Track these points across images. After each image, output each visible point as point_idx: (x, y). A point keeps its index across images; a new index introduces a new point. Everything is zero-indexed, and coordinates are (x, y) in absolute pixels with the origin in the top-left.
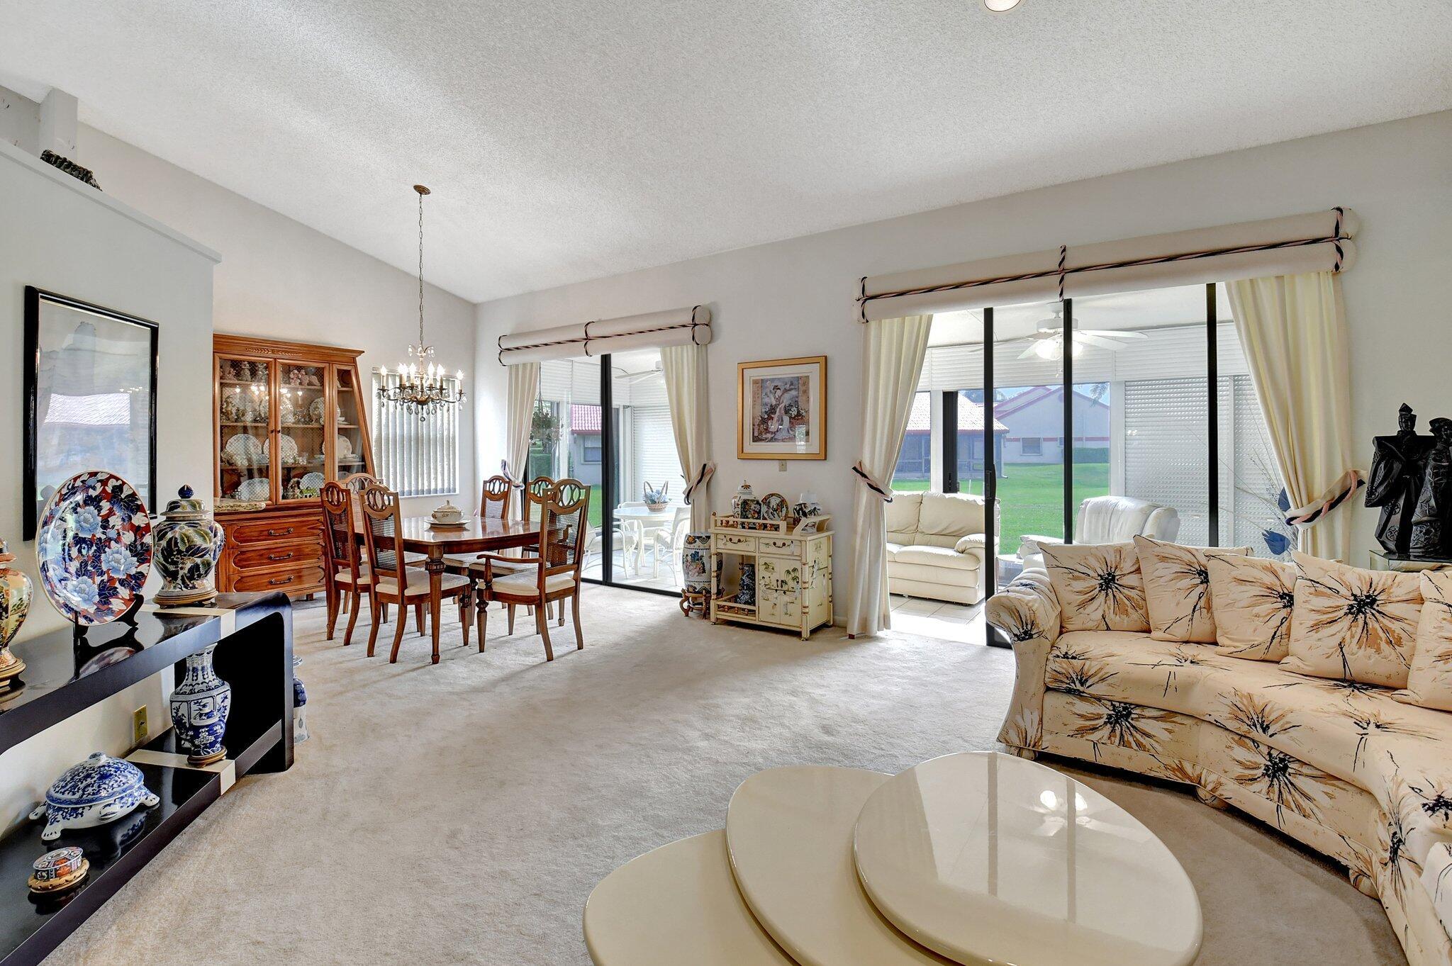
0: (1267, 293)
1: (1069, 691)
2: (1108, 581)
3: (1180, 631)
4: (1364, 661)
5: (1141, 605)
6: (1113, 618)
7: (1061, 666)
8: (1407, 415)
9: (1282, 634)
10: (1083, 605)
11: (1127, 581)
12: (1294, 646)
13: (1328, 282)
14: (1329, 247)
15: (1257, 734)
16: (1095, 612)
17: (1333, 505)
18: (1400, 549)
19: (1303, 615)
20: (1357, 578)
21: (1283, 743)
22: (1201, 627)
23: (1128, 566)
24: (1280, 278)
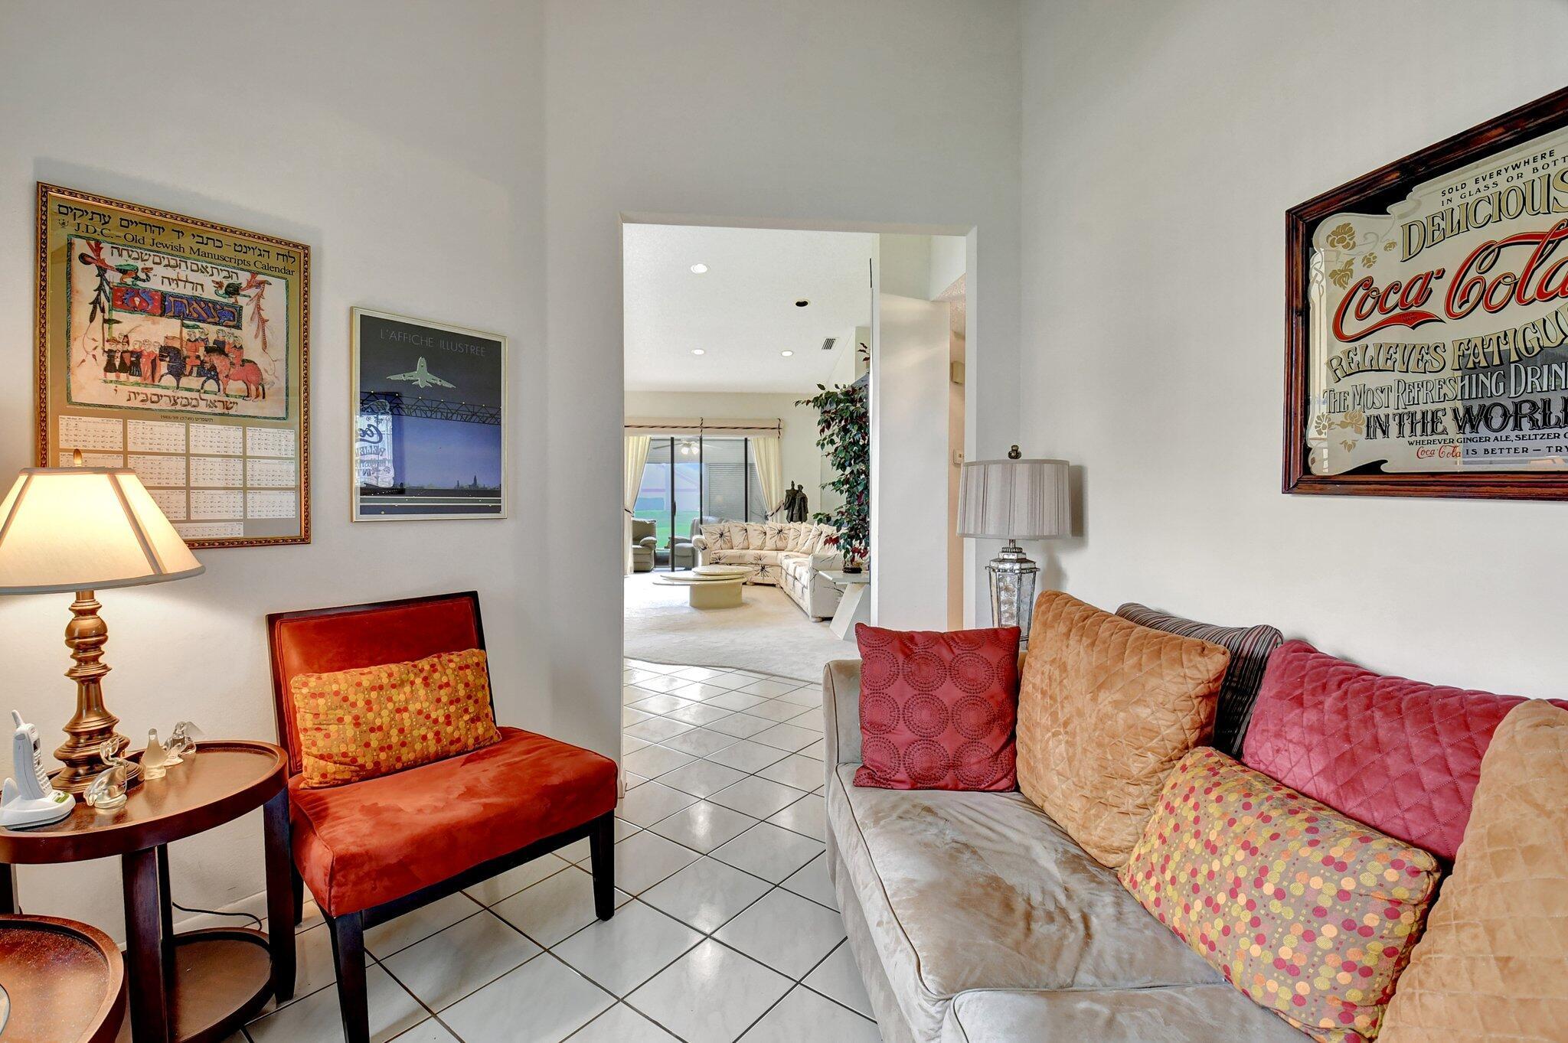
0: (761, 442)
1: (717, 563)
2: (722, 535)
3: (741, 546)
4: (780, 544)
5: (730, 541)
6: (723, 546)
7: (715, 556)
8: (793, 485)
9: (764, 543)
10: (715, 543)
11: (726, 534)
12: (767, 544)
13: (776, 439)
14: (777, 431)
15: (759, 562)
16: (718, 544)
17: (777, 511)
18: (791, 519)
19: (768, 536)
20: (779, 526)
21: (764, 562)
22: (746, 543)
23: (726, 530)
24: (765, 439)
